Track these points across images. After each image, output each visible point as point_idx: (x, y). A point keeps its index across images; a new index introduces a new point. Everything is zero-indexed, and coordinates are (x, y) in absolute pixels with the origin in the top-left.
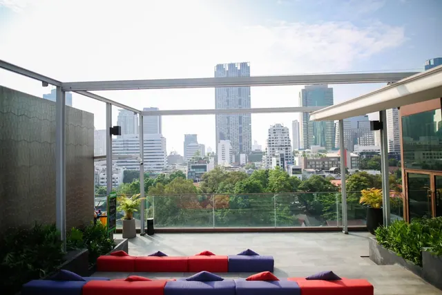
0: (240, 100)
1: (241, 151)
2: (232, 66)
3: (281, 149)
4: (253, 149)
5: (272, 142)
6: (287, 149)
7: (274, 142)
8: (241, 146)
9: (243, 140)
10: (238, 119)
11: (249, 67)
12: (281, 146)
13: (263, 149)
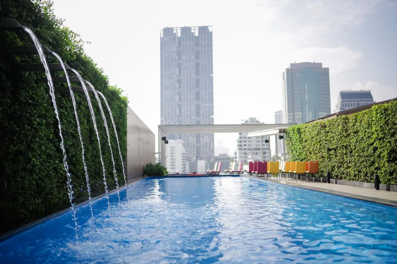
0: (197, 81)
1: (199, 157)
2: (186, 30)
3: (257, 154)
4: (217, 154)
5: (243, 143)
6: (264, 153)
7: (247, 143)
8: (198, 149)
9: (202, 139)
10: (194, 108)
11: (211, 33)
12: (256, 149)
13: (231, 154)
